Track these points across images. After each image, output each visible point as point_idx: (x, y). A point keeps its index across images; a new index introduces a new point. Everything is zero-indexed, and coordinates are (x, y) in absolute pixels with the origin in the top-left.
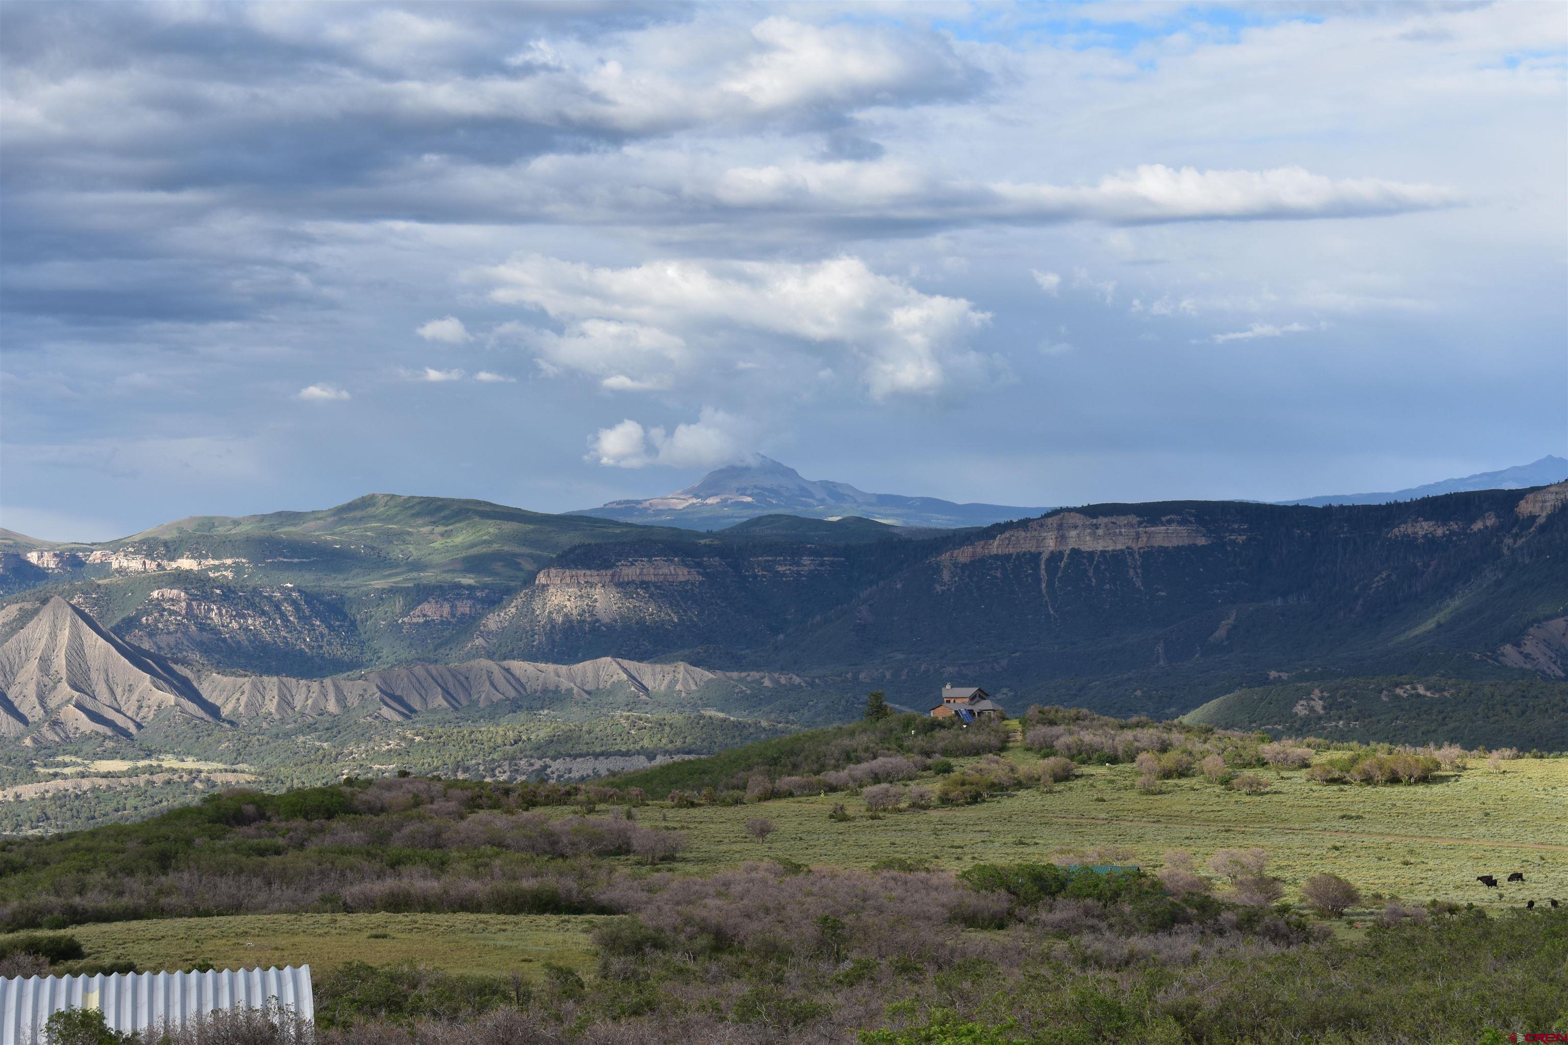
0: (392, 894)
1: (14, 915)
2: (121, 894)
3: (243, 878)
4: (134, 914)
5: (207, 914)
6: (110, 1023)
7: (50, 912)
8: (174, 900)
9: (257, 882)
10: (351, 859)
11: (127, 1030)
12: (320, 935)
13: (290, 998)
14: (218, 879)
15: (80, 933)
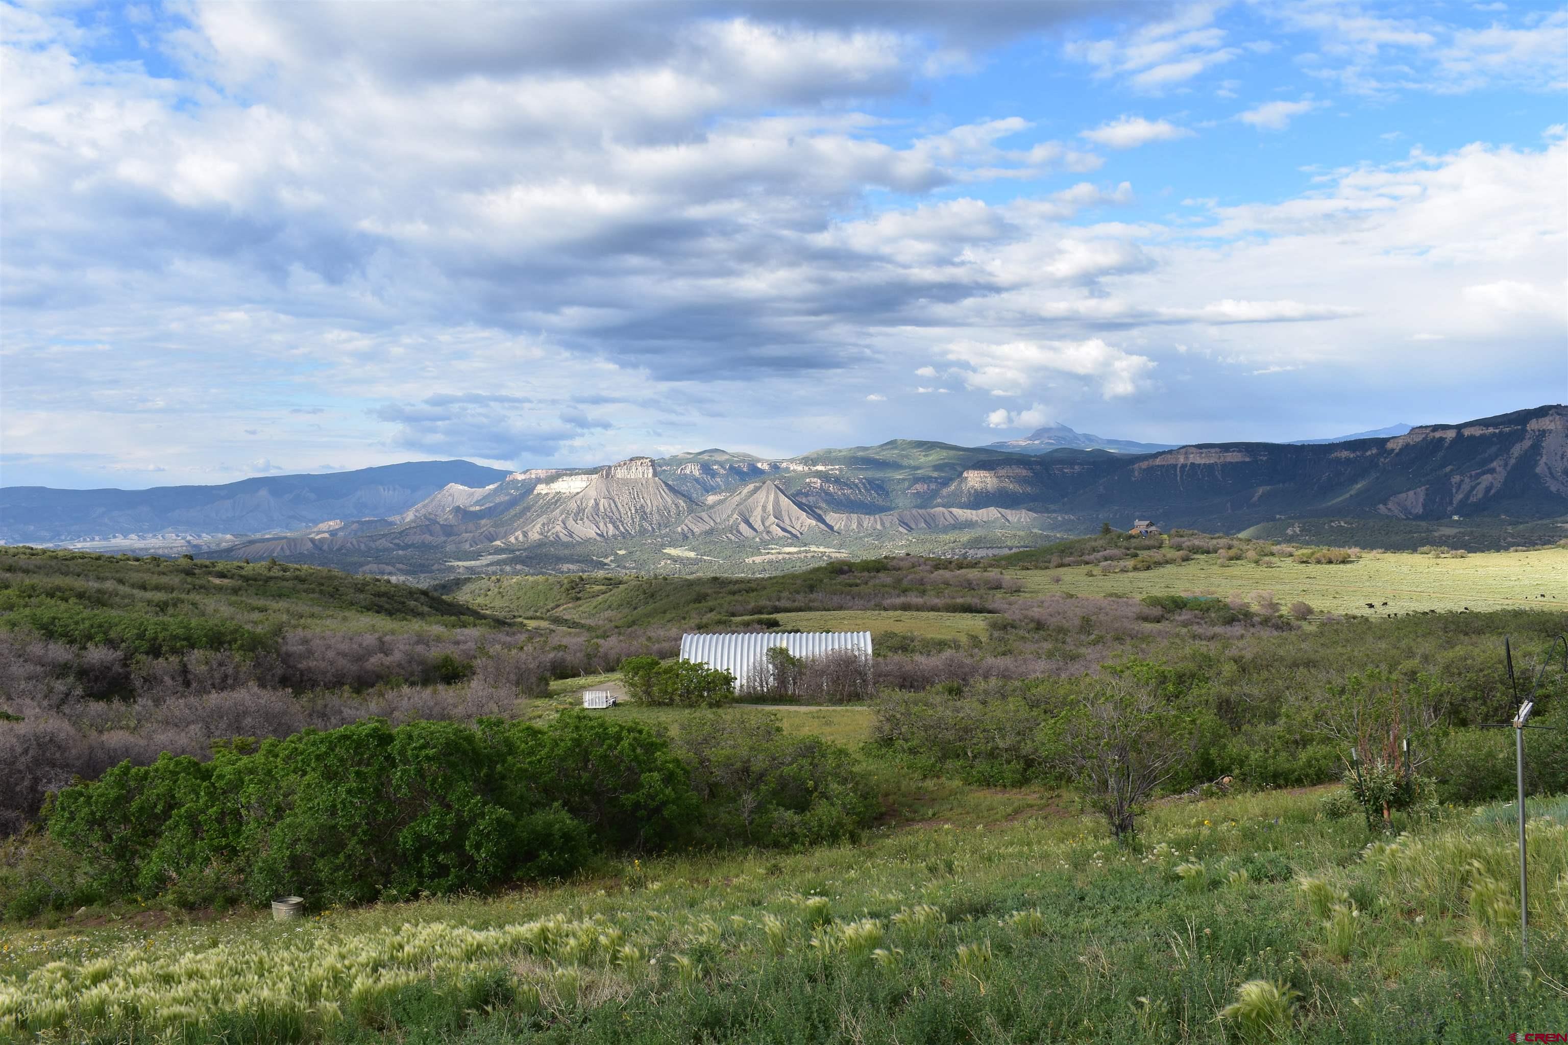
0: (903, 604)
1: (753, 609)
2: (794, 601)
3: (843, 596)
4: (800, 610)
5: (829, 610)
6: (791, 653)
7: (767, 608)
8: (815, 604)
9: (848, 597)
10: (887, 589)
11: (798, 656)
12: (874, 620)
13: (862, 645)
14: (833, 596)
15: (778, 616)
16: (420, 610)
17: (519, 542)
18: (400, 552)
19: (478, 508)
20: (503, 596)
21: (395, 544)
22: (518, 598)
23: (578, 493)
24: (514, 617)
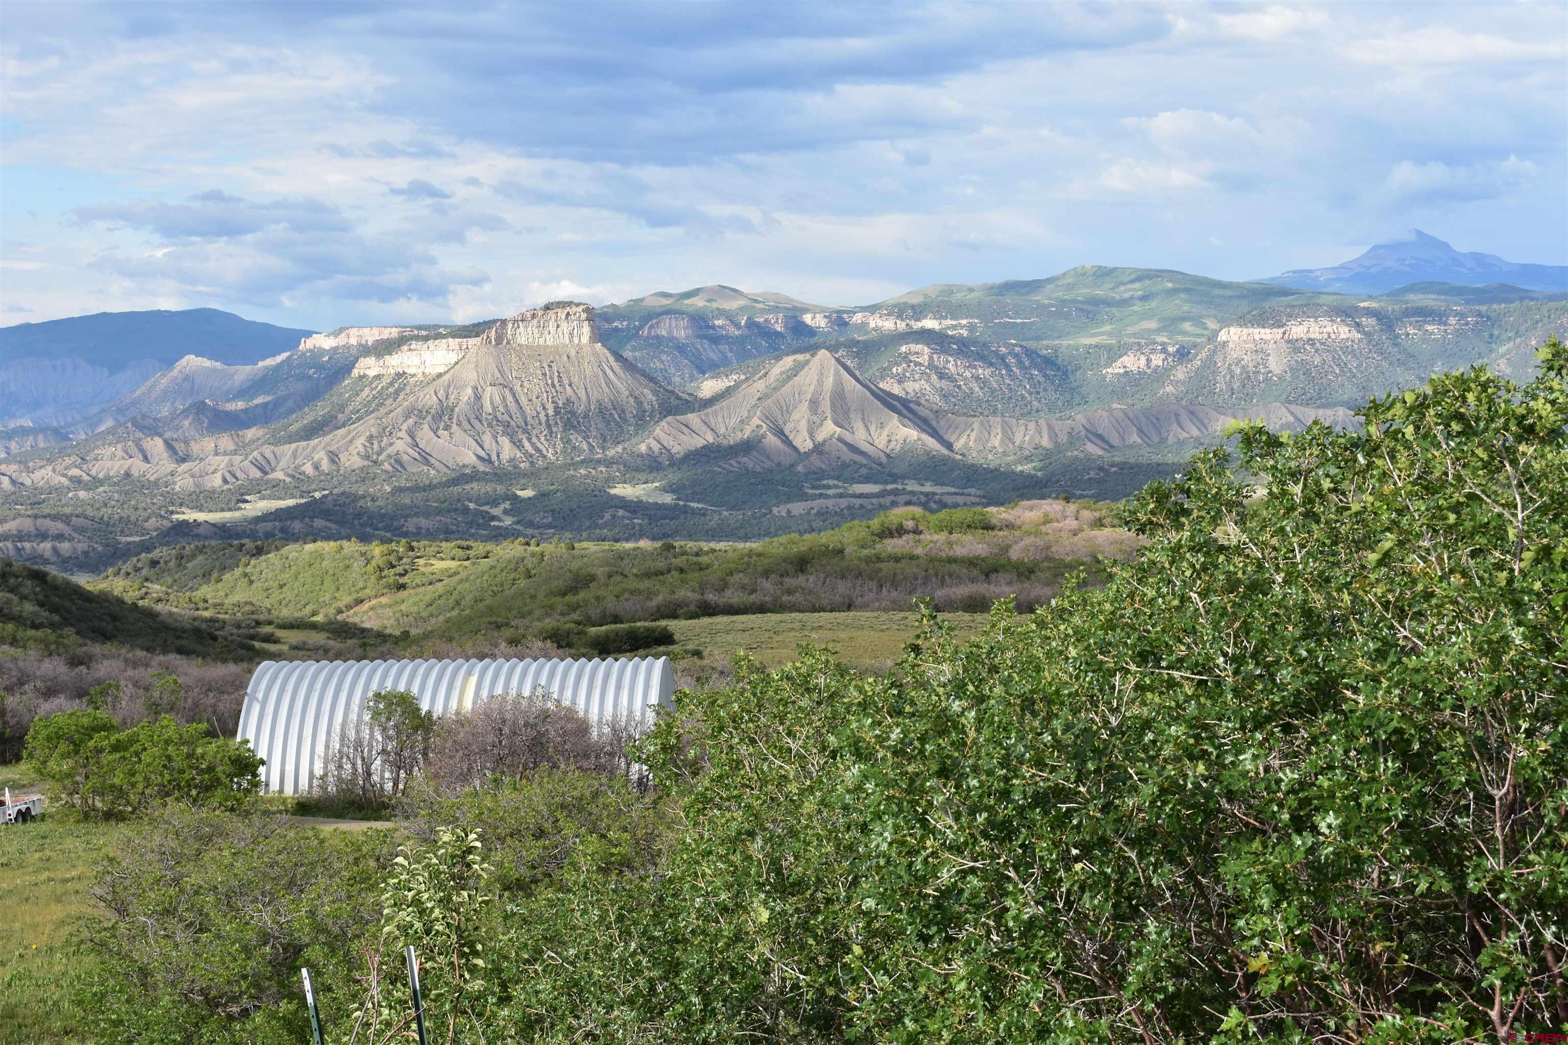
1: (658, 608)
2: (753, 591)
3: (859, 582)
7: (687, 605)
8: (798, 598)
9: (873, 584)
14: (839, 581)
16: (16, 610)
17: (322, 473)
18: (82, 494)
19: (241, 405)
20: (251, 582)
21: (72, 479)
22: (281, 587)
23: (440, 375)
24: (258, 623)
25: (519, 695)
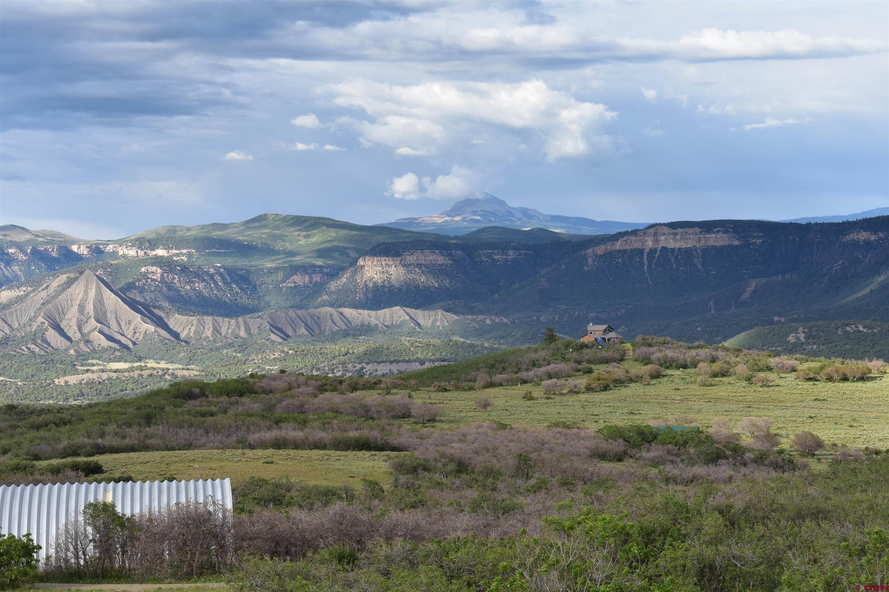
0: (276, 439)
1: (65, 449)
2: (124, 437)
3: (193, 430)
4: (132, 449)
5: (173, 449)
6: (119, 509)
7: (85, 447)
8: (154, 441)
9: (200, 431)
10: (253, 419)
11: (128, 514)
12: (236, 462)
13: (219, 497)
14: (178, 430)
15: (101, 459)
25: (197, 502)
